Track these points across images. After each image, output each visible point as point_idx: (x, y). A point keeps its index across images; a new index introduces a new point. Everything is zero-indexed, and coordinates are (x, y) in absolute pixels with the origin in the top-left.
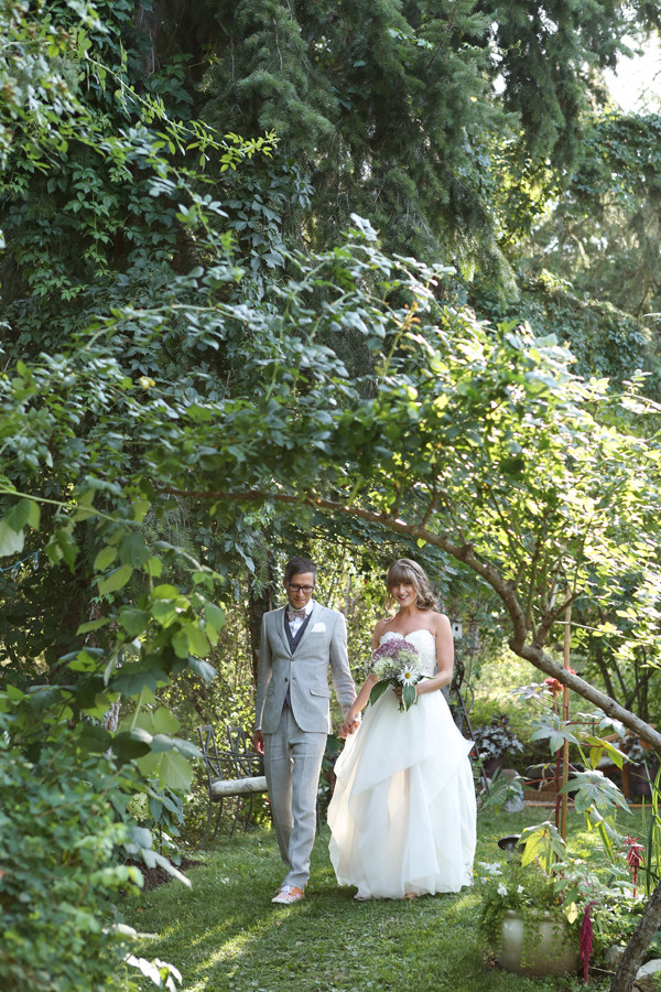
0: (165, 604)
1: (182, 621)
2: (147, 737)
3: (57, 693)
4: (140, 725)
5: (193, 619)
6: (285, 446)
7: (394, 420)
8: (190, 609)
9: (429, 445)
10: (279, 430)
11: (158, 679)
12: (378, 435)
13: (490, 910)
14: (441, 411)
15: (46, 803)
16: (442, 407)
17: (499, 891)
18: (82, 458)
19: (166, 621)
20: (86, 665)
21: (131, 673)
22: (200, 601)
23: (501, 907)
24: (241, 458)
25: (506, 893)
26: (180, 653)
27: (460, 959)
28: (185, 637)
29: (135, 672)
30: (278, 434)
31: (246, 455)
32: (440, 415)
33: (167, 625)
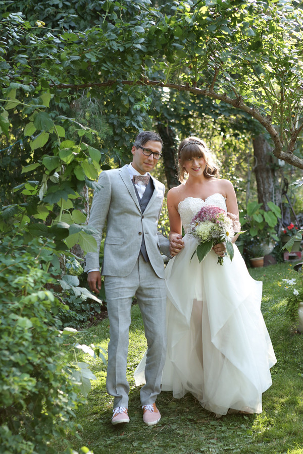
0: (66, 151)
1: (78, 160)
2: (67, 226)
3: (16, 208)
4: (64, 220)
5: (85, 158)
6: (119, 49)
7: (180, 26)
8: (81, 152)
9: (201, 38)
10: (114, 40)
11: (69, 193)
12: (172, 36)
13: (291, 304)
14: (204, 15)
15: (4, 264)
16: (204, 13)
17: (294, 293)
18: (11, 73)
19: (68, 160)
20: (32, 191)
21: (53, 192)
22: (85, 147)
23: (296, 301)
24: (94, 60)
25: (298, 294)
26: (80, 178)
27: (277, 331)
28: (81, 168)
29: (55, 191)
30: (114, 43)
31: (98, 58)
32: (204, 18)
33: (69, 162)
